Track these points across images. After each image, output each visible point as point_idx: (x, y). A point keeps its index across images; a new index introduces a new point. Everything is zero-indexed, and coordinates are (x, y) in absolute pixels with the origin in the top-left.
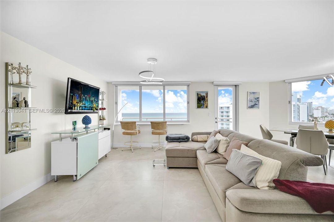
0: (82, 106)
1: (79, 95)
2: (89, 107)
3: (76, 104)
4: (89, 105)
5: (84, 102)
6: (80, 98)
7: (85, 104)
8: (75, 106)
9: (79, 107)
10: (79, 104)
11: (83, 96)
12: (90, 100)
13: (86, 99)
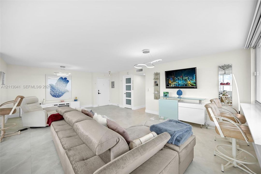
0: (176, 84)
1: (172, 78)
2: (183, 84)
3: (171, 83)
4: (182, 83)
5: (177, 82)
6: (174, 79)
7: (178, 83)
8: (170, 84)
9: (174, 85)
10: (173, 83)
11: (176, 78)
12: (183, 79)
13: (179, 79)
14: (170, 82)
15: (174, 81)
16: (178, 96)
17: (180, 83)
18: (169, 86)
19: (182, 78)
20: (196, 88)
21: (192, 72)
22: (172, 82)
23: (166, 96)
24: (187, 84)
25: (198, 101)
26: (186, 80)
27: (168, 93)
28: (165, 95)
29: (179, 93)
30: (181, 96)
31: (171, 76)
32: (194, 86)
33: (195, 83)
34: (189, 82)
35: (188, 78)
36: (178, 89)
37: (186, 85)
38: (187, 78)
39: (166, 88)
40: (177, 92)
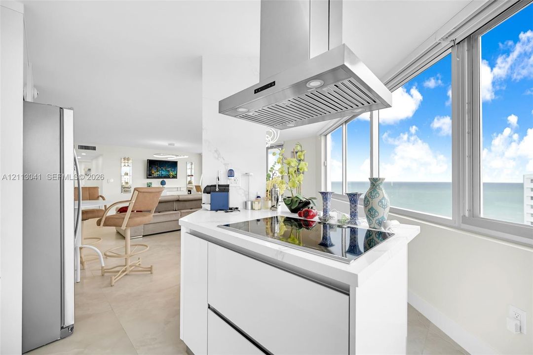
0: (160, 175)
1: (156, 168)
2: (166, 175)
4: (165, 173)
5: (160, 172)
8: (152, 174)
9: (157, 175)
11: (160, 168)
13: (162, 169)
14: (153, 172)
15: (157, 171)
16: (162, 186)
17: (163, 173)
18: (151, 176)
19: (165, 169)
20: (177, 178)
21: (174, 164)
22: (155, 172)
23: (149, 186)
25: (176, 190)
26: (168, 171)
27: (151, 184)
29: (163, 183)
30: (165, 186)
31: (155, 166)
32: (175, 177)
33: (176, 175)
34: (172, 173)
36: (162, 180)
37: (168, 175)
38: (170, 169)
39: (147, 178)
40: (161, 182)
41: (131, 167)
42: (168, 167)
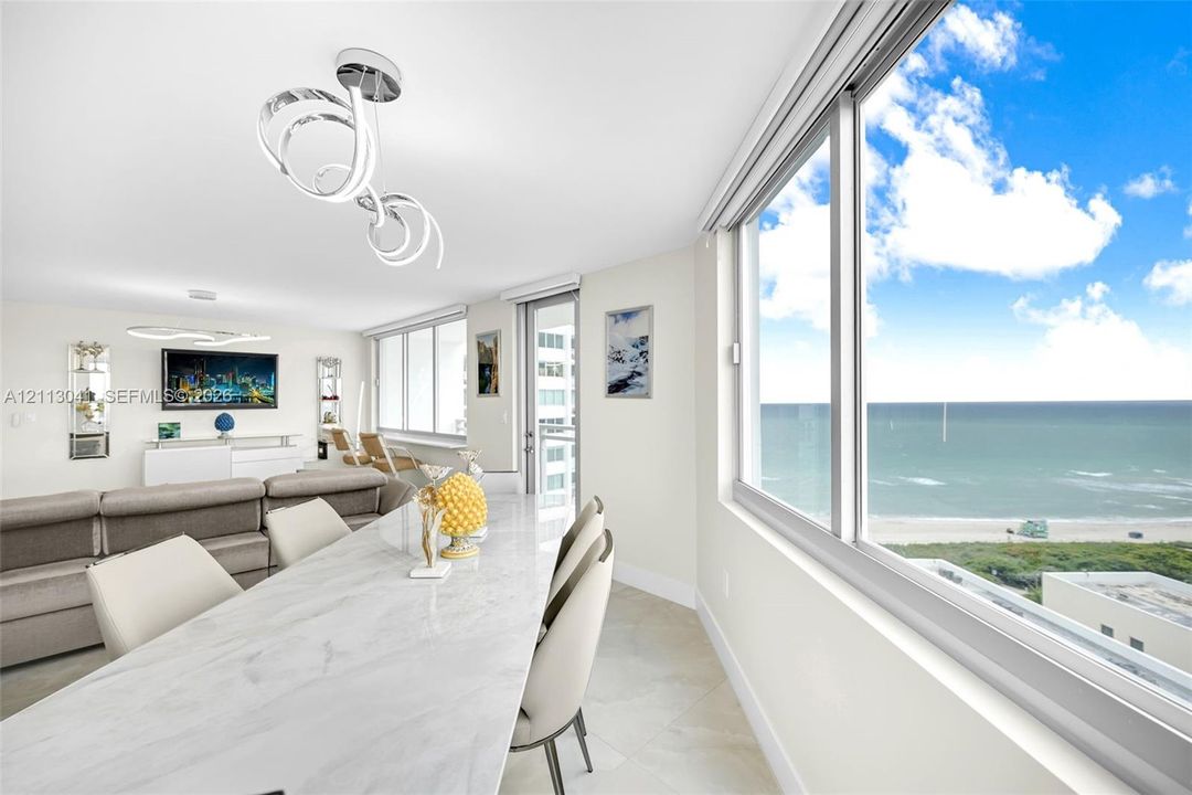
1: (196, 375)
5: (212, 388)
6: (201, 380)
11: (211, 376)
12: (235, 383)
13: (219, 382)
15: (202, 388)
16: (219, 433)
19: (234, 377)
20: (276, 407)
21: (264, 365)
23: (169, 436)
24: (248, 397)
25: (278, 442)
26: (245, 386)
27: (176, 426)
28: (165, 433)
29: (224, 424)
30: (230, 432)
31: (192, 370)
32: (270, 403)
33: (274, 396)
34: (263, 393)
35: (254, 382)
36: (219, 412)
37: (246, 399)
38: (249, 380)
39: (164, 408)
40: (217, 421)
41: (108, 375)
42: (241, 373)
